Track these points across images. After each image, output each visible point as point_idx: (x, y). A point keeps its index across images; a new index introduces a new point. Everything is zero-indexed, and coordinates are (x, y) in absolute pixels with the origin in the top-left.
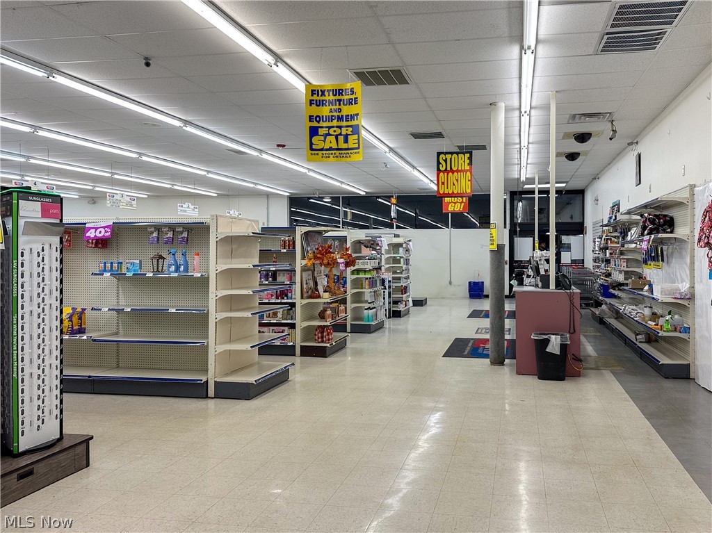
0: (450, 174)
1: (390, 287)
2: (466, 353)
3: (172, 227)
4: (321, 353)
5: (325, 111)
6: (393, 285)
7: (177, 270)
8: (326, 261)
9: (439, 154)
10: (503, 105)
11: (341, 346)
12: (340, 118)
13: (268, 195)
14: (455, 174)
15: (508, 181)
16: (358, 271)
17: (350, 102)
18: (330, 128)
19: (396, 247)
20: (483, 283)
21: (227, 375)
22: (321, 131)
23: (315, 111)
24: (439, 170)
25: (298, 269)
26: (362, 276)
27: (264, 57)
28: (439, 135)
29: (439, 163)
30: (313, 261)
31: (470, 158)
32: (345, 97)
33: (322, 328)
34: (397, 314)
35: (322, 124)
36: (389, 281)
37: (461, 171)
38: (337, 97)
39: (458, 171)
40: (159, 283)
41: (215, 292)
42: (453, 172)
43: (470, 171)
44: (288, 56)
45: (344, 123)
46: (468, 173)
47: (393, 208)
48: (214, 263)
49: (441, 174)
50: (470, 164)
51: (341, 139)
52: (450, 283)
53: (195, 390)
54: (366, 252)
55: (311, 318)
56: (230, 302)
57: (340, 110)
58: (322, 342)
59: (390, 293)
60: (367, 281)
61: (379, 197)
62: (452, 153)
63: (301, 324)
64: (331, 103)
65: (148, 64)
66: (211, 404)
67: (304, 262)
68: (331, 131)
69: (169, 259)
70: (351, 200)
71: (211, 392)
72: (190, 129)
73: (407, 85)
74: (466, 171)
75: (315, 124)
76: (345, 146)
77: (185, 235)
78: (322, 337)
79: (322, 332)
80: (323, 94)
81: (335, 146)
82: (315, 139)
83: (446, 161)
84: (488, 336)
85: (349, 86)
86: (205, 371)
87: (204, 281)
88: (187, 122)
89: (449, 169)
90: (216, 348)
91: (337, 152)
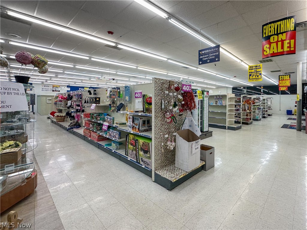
0: (283, 81)
1: (262, 110)
2: (288, 127)
3: (219, 96)
4: (247, 124)
5: (253, 71)
6: (263, 110)
7: (220, 104)
8: (248, 103)
9: (279, 76)
10: (301, 63)
11: (251, 123)
12: (256, 72)
13: (227, 87)
14: (285, 81)
15: (303, 80)
16: (254, 106)
17: (259, 68)
18: (254, 74)
19: (264, 100)
20: (292, 110)
21: (229, 125)
22: (252, 75)
23: (251, 71)
24: (279, 80)
25: (241, 105)
26: (255, 107)
27: (239, 61)
28: (280, 71)
29: (279, 78)
30: (245, 103)
31: (290, 76)
32: (258, 67)
33: (247, 118)
34: (264, 117)
35: (252, 73)
36: (262, 109)
37: (286, 80)
38: (256, 68)
39: (285, 80)
40: (217, 106)
41: (228, 109)
42: (284, 80)
43: (290, 80)
44: (244, 60)
45: (258, 73)
46: (289, 80)
47: (262, 89)
48: (227, 103)
49: (280, 81)
50: (290, 78)
51: (257, 76)
52: (280, 110)
53: (224, 128)
54: (256, 101)
55: (244, 116)
56: (230, 111)
57: (256, 70)
58: (247, 121)
59: (262, 112)
60: (257, 108)
61: (257, 87)
62: (284, 75)
63: (242, 117)
64: (254, 69)
65: (215, 65)
66: (227, 130)
67: (243, 103)
68: (254, 75)
69: (218, 102)
70: (249, 88)
71: (227, 128)
72: (217, 75)
73: (272, 62)
74: (288, 80)
75: (251, 74)
76: (258, 78)
77: (221, 97)
78: (247, 120)
79: (247, 119)
80: (252, 67)
81: (255, 78)
82: (250, 77)
83: (282, 77)
84: (296, 125)
85: (259, 65)
86: (226, 124)
87: (226, 106)
88: (217, 74)
89: (282, 79)
90: (227, 120)
91: (256, 79)
